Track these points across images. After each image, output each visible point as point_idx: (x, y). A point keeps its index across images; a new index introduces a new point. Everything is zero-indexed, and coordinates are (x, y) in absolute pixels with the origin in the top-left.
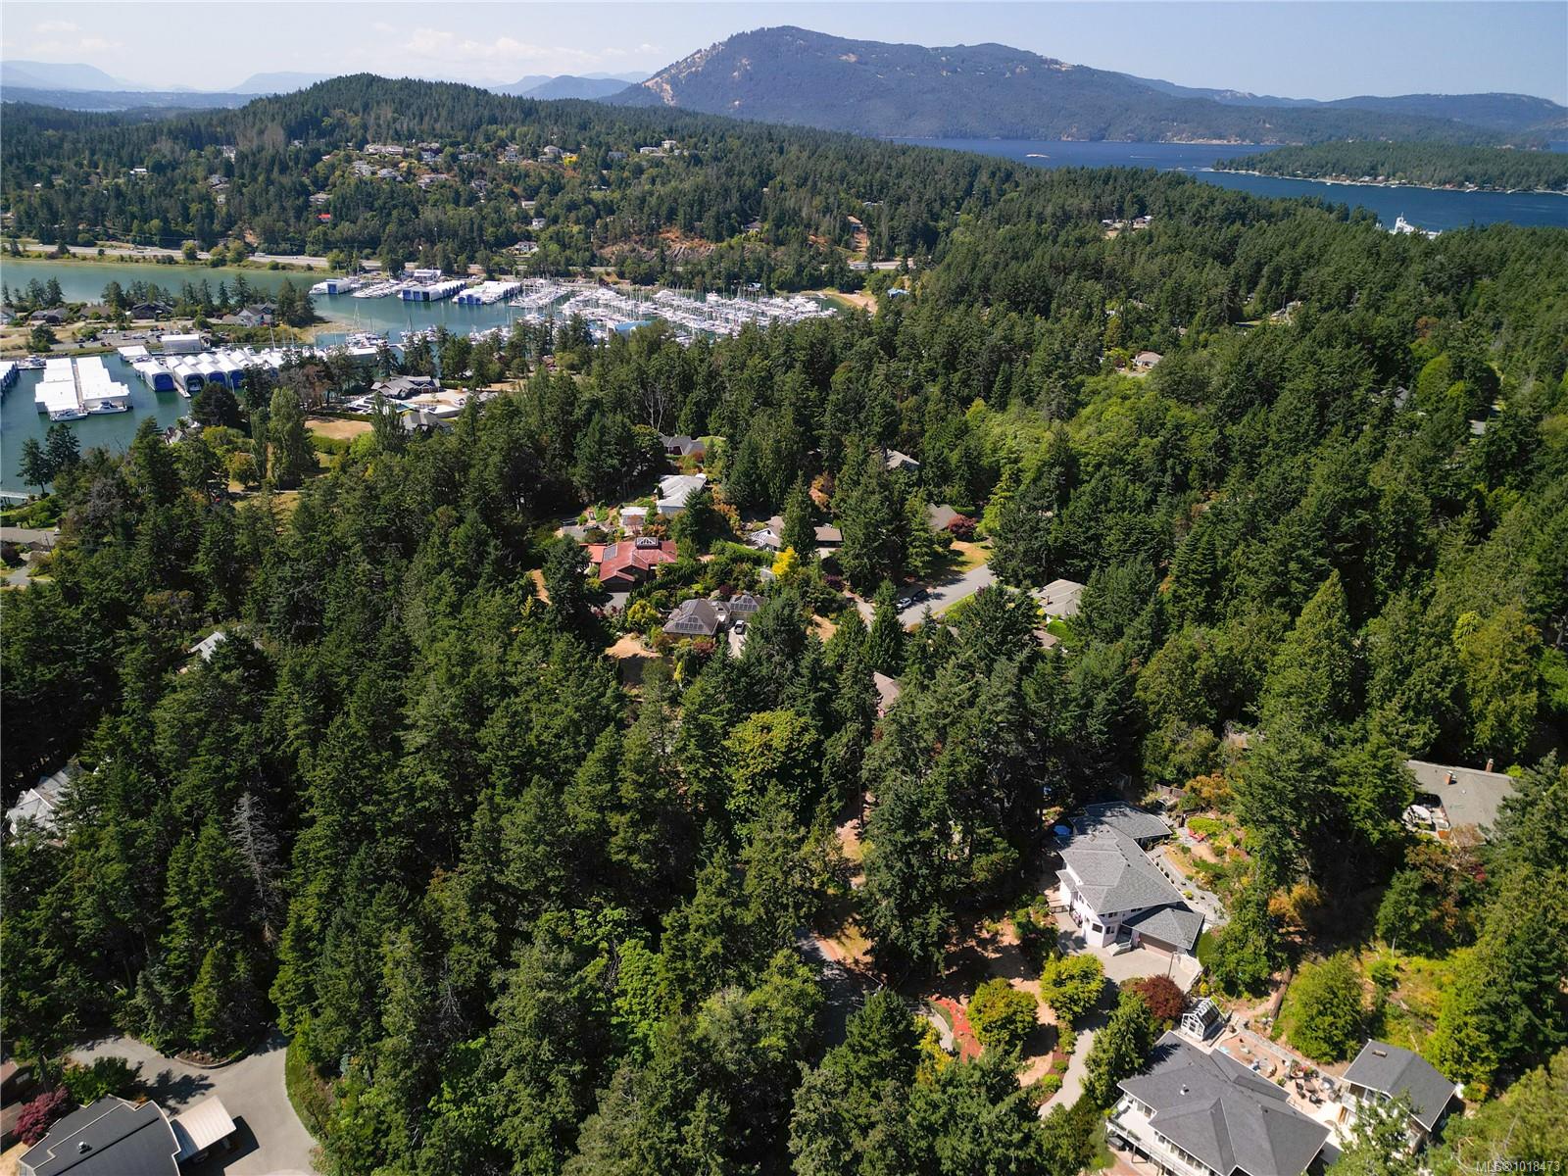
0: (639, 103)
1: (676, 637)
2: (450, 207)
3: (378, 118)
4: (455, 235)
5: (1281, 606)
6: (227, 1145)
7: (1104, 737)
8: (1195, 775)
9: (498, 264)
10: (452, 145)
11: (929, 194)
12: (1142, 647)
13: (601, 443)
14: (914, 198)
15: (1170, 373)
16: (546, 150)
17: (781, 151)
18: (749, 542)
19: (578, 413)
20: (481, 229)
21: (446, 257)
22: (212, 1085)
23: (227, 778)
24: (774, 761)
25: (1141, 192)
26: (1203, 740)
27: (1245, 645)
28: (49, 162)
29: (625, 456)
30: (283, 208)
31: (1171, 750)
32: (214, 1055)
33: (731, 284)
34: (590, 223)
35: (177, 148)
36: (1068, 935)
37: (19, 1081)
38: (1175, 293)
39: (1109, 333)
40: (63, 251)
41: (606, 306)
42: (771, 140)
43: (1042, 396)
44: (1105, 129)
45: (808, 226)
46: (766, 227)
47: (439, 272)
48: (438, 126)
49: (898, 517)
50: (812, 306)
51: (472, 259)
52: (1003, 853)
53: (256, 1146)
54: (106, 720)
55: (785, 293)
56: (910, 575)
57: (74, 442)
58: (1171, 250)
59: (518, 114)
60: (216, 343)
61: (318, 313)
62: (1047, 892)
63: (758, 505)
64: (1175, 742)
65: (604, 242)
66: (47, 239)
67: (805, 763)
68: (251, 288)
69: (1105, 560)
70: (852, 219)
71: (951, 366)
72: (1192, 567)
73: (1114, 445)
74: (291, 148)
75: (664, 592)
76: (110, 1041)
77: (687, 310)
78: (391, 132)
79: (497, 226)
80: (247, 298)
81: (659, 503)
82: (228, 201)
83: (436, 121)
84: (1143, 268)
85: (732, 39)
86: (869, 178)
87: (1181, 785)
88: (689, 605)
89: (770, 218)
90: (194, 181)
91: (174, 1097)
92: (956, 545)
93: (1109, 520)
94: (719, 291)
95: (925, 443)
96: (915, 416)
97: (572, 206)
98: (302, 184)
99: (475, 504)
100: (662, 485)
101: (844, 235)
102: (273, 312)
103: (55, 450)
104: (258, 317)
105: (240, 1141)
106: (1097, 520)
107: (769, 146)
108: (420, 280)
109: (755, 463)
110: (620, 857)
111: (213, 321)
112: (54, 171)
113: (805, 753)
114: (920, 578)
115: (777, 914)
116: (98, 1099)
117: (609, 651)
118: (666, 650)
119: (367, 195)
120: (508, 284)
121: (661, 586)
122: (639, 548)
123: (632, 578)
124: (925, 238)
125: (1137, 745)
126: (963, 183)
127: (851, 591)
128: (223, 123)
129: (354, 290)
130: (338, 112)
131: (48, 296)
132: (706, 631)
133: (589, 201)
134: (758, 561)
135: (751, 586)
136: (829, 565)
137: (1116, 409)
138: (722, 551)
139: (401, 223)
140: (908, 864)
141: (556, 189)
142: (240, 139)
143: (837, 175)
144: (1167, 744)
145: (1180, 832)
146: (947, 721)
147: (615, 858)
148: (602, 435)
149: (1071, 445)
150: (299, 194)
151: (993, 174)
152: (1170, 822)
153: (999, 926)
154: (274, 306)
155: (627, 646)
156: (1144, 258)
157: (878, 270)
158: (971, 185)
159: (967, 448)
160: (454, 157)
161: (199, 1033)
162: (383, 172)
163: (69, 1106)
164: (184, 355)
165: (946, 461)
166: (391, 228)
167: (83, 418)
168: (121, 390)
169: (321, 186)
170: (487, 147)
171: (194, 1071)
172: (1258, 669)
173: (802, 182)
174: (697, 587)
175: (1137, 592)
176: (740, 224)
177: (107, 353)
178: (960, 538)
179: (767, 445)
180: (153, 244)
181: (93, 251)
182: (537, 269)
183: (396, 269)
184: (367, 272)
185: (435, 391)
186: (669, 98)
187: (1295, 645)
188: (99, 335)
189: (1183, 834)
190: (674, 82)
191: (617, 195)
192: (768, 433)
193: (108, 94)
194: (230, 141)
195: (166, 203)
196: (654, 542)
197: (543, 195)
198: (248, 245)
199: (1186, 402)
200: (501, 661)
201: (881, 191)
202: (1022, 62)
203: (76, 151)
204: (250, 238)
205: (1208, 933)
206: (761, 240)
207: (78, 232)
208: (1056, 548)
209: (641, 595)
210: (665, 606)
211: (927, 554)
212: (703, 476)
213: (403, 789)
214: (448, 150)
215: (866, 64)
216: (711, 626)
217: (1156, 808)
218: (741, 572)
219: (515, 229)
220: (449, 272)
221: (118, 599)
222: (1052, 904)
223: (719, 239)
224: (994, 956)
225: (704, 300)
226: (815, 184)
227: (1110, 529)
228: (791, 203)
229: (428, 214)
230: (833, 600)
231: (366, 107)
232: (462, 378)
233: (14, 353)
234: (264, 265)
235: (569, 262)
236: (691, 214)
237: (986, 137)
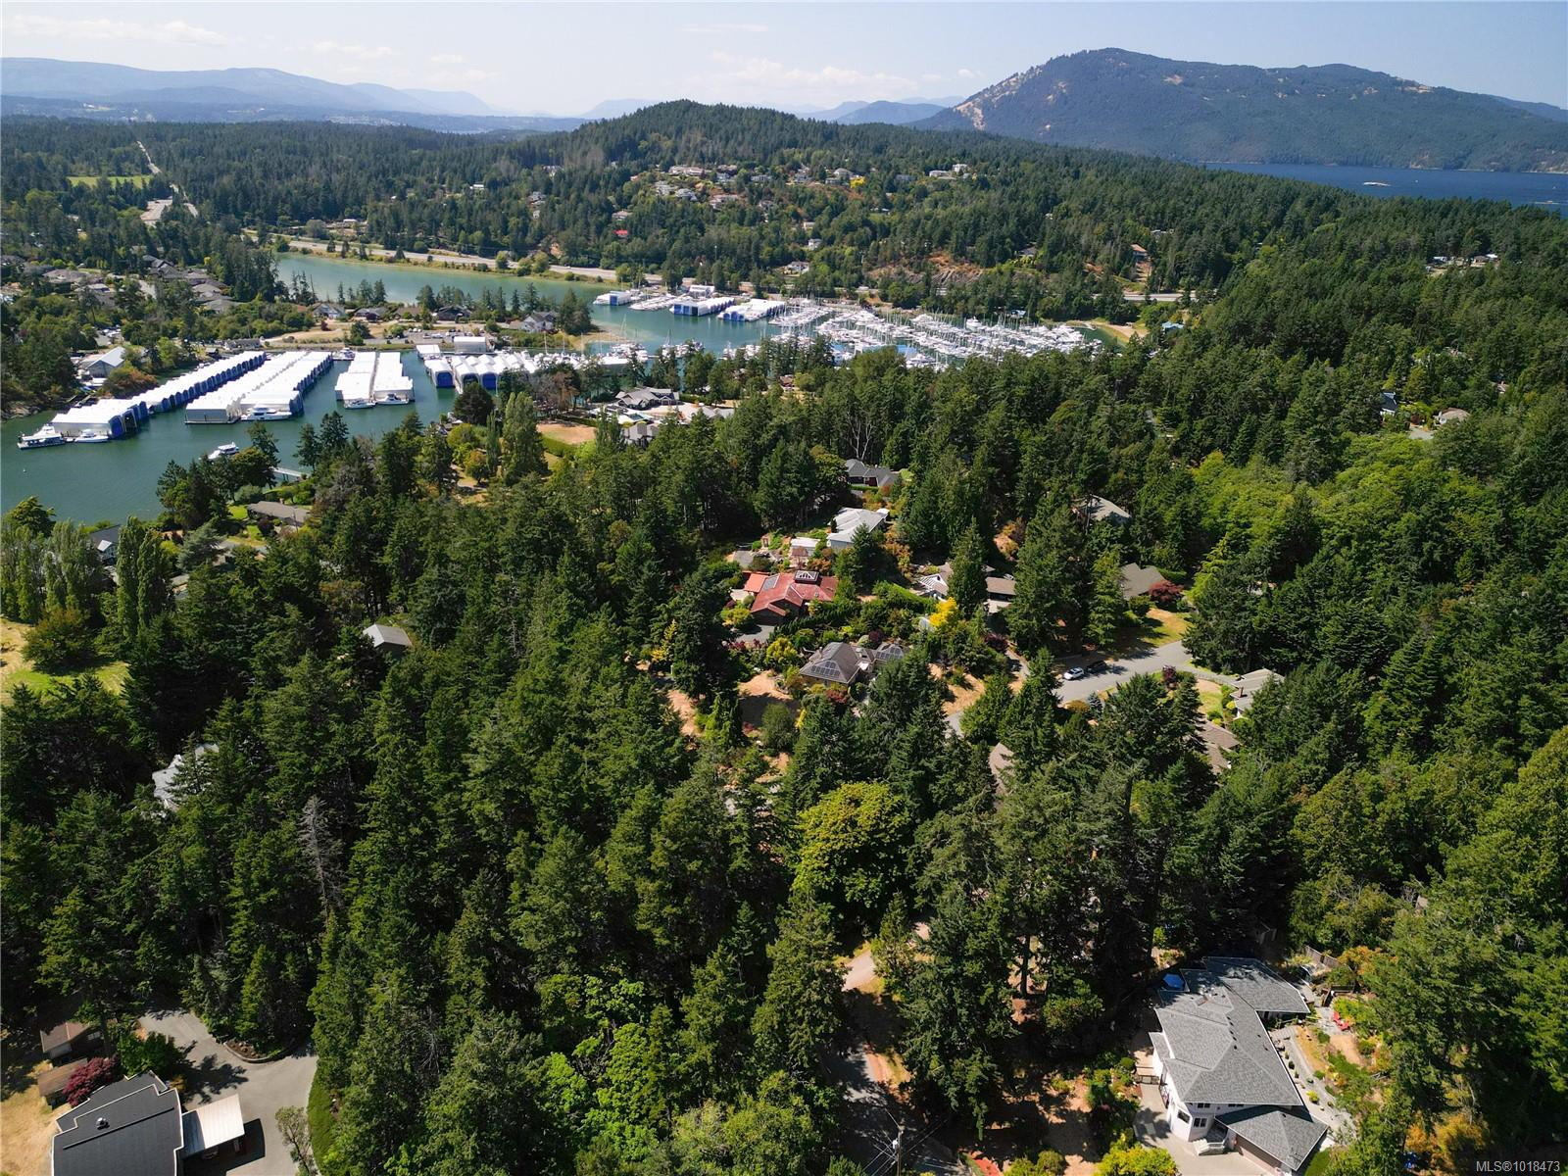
0: (948, 127)
1: (811, 681)
2: (734, 225)
3: (689, 141)
4: (734, 252)
5: (1502, 749)
6: (237, 1147)
7: (1238, 879)
8: (1357, 943)
9: (768, 283)
10: (747, 167)
11: (1228, 223)
12: (1315, 774)
13: (783, 470)
14: (1209, 227)
15: (1457, 438)
16: (837, 172)
17: (1077, 175)
18: (918, 587)
19: (765, 438)
20: (758, 248)
21: (720, 274)
22: (245, 1080)
23: (309, 777)
24: (857, 840)
25: (1485, 227)
26: (1371, 905)
27: (1452, 790)
28: (406, 177)
29: (804, 485)
30: (587, 224)
31: (1329, 908)
32: (256, 1049)
33: (994, 309)
34: (864, 244)
35: (512, 167)
36: (1150, 1115)
37: (91, 1037)
38: (1500, 343)
39: (1410, 384)
40: (400, 256)
41: (862, 328)
42: (1067, 164)
43: (1291, 454)
44: (1464, 157)
45: (1086, 254)
46: (1041, 253)
47: (712, 288)
48: (740, 149)
49: (1083, 579)
50: (1076, 336)
51: (745, 277)
52: (1083, 999)
53: (262, 1155)
54: (228, 703)
55: (1050, 322)
56: (1090, 642)
57: (344, 429)
58: (1505, 294)
59: (819, 139)
60: (499, 347)
61: (594, 322)
62: (1138, 1054)
63: (931, 548)
64: (1333, 899)
65: (873, 264)
66: (389, 246)
67: (892, 847)
68: (539, 296)
69: (1318, 654)
70: (1136, 247)
71: (1195, 412)
72: (1409, 680)
73: (1366, 516)
74: (608, 168)
75: (811, 632)
76: (177, 1013)
77: (942, 335)
78: (697, 155)
79: (773, 245)
80: (535, 306)
81: (832, 536)
82: (541, 215)
83: (740, 144)
84: (1469, 311)
85: (1051, 62)
86: (1161, 205)
87: (1337, 952)
88: (834, 646)
89: (1046, 243)
90: (517, 198)
91: (210, 1085)
92: (1154, 613)
93: (1328, 607)
94: (979, 318)
95: (1142, 495)
96: (1135, 465)
97: (850, 228)
98: (608, 203)
99: (647, 520)
100: (837, 518)
101: (1124, 265)
102: (554, 320)
103: (327, 435)
104: (540, 324)
105: (249, 1145)
106: (1313, 606)
107: (1064, 170)
108: (695, 296)
109: (936, 502)
110: (644, 927)
111: (503, 325)
112: (409, 185)
113: (892, 836)
114: (1102, 648)
115: (792, 1026)
116: (140, 1073)
117: (742, 687)
118: (797, 690)
119: (662, 213)
120: (775, 302)
121: (808, 625)
122: (797, 581)
123: (782, 612)
124: (1217, 269)
125: (1283, 895)
126: (1273, 212)
127: (1017, 652)
128: (555, 144)
129: (630, 303)
130: (653, 136)
131: (374, 296)
132: (842, 679)
133: (866, 223)
134: (920, 609)
135: (905, 634)
136: (998, 621)
137: (1377, 475)
138: (884, 594)
139: (687, 240)
140: (950, 996)
141: (837, 210)
142: (566, 160)
143: (1128, 202)
144: (1324, 901)
145: (1321, 1012)
146: (1032, 834)
147: (641, 927)
148: (784, 461)
149: (1314, 512)
150: (603, 210)
151: (1310, 203)
152: (1312, 997)
153: (1071, 1084)
154: (556, 315)
155: (762, 684)
156: (1469, 301)
157: (1156, 302)
158: (1283, 213)
159: (1184, 506)
160: (747, 179)
161: (244, 1026)
162: (680, 192)
163: (114, 1075)
164: (468, 355)
165: (1159, 518)
166: (677, 245)
167: (371, 407)
168: (406, 384)
169: (624, 204)
170: (779, 169)
171: (235, 1061)
172: (1465, 823)
173: (1089, 208)
174: (847, 629)
175: (1320, 705)
176: (1013, 249)
177: (406, 349)
178: (1161, 606)
179: (950, 485)
180: (474, 253)
181: (423, 257)
182: (803, 290)
183: (674, 284)
184: (648, 285)
185: (673, 404)
186: (978, 124)
187: (1513, 802)
188: (405, 333)
189: (1325, 1016)
190: (986, 107)
191: (896, 218)
192: (954, 475)
193: (479, 118)
194: (558, 161)
195: (490, 216)
196: (813, 576)
197: (824, 218)
198: (553, 257)
199: (1473, 474)
200: (586, 691)
201: (1173, 219)
202: (1371, 84)
203: (431, 168)
204: (555, 251)
205: (1328, 1151)
206: (1034, 267)
207: (415, 240)
208: (1260, 632)
209: (786, 632)
210: (809, 646)
211: (1110, 621)
212: (885, 511)
213: (452, 815)
214: (743, 171)
215: (1192, 85)
216: (848, 674)
217: (1297, 976)
218: (897, 618)
219: (790, 248)
220: (722, 289)
221: (292, 584)
222: (1140, 1071)
223: (990, 264)
224: (1055, 1120)
225: (961, 325)
226: (1102, 210)
227: (1328, 618)
228: (1070, 230)
229: (713, 232)
230: (991, 661)
231: (679, 132)
232: (701, 393)
233: (334, 345)
234: (561, 276)
235: (836, 282)
236: (963, 240)
237: (1320, 163)
